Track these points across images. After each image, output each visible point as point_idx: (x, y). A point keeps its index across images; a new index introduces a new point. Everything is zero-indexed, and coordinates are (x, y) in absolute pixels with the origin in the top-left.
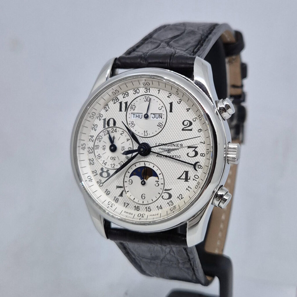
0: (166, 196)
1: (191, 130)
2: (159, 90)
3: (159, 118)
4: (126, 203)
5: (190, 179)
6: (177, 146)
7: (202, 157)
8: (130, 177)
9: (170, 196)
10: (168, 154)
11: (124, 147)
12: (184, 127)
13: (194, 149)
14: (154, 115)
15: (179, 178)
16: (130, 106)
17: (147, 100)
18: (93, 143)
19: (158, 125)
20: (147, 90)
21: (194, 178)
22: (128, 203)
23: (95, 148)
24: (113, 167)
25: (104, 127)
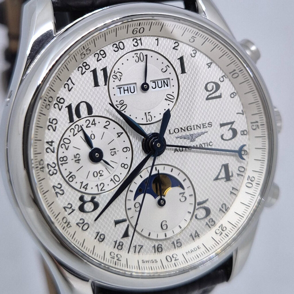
0: (201, 213)
1: (220, 97)
2: (157, 40)
3: (164, 86)
4: (137, 245)
5: (232, 176)
6: (203, 128)
7: (244, 137)
8: (135, 199)
9: (208, 211)
10: (192, 144)
11: (114, 149)
12: (208, 93)
13: (229, 126)
14: (155, 82)
15: (217, 179)
16: (113, 74)
17: (139, 58)
18: (55, 155)
19: (166, 99)
20: (136, 42)
21: (238, 173)
22: (141, 244)
23: (60, 163)
24: (101, 190)
25: (71, 120)
